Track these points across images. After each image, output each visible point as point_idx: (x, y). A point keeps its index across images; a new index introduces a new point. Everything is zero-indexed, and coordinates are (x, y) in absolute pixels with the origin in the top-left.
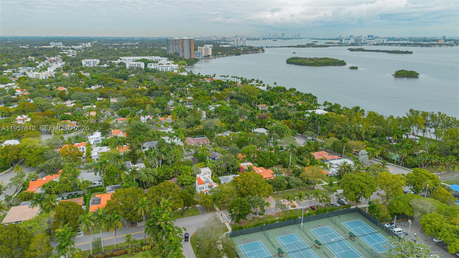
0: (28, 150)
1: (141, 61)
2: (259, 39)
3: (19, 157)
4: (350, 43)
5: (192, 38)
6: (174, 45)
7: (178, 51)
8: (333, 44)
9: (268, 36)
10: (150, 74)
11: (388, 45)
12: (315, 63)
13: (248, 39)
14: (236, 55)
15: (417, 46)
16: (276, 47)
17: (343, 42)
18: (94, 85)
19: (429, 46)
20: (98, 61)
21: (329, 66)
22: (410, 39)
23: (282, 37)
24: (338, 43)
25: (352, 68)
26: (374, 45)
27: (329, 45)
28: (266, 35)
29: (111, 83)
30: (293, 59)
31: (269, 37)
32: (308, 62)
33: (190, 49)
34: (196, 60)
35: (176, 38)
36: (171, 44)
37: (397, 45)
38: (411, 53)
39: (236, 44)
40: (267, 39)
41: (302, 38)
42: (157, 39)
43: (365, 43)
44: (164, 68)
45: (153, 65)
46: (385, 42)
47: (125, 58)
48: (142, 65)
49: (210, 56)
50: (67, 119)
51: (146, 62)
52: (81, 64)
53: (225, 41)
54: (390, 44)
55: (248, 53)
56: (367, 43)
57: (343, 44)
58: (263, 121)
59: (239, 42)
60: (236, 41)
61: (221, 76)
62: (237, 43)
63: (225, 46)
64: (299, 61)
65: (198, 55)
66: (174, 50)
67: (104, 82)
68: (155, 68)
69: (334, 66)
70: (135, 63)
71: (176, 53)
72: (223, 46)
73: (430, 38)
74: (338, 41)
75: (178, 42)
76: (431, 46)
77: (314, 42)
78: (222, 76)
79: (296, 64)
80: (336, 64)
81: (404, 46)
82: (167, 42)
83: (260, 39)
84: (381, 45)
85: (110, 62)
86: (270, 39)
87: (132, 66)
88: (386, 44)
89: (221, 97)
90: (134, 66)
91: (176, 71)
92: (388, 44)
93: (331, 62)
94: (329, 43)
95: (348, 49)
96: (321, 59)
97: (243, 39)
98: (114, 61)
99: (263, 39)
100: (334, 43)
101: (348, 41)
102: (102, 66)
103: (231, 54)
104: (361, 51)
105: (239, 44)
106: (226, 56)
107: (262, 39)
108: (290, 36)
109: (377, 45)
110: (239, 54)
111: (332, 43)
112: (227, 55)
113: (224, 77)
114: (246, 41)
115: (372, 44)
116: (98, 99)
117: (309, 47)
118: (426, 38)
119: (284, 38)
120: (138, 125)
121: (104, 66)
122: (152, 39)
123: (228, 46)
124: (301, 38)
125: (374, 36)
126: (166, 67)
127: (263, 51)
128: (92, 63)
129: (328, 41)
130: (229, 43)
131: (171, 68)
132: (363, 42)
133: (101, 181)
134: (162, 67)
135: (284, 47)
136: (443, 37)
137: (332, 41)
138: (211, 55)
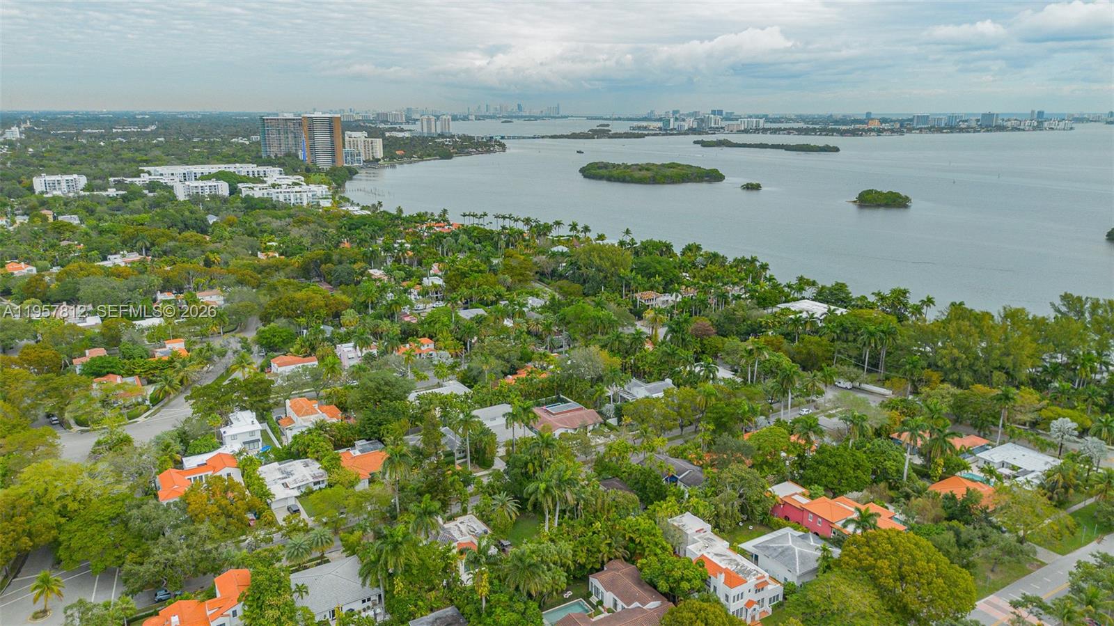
0: (57, 506)
1: (219, 176)
2: (465, 118)
3: (36, 540)
4: (686, 128)
5: (336, 116)
6: (282, 132)
7: (294, 148)
8: (649, 130)
9: (483, 112)
10: (267, 215)
11: (771, 133)
12: (658, 177)
13: (455, 118)
14: (442, 158)
15: (832, 135)
16: (524, 138)
17: (671, 127)
18: (115, 254)
19: (857, 135)
20: (83, 181)
21: (688, 182)
22: (801, 119)
23: (517, 114)
24: (660, 129)
25: (751, 187)
26: (739, 132)
27: (644, 132)
28: (479, 108)
29: (171, 244)
30: (600, 168)
31: (487, 114)
32: (637, 174)
33: (332, 143)
34: (351, 173)
35: (285, 114)
36: (274, 131)
37: (789, 133)
38: (836, 150)
39: (425, 130)
40: (485, 117)
41: (567, 117)
42: (199, 116)
43: (717, 128)
44: (292, 195)
45: (257, 189)
46: (761, 126)
47: (160, 169)
48: (223, 189)
49: (379, 160)
50: (108, 373)
51: (234, 181)
52: (31, 189)
53: (386, 122)
54: (775, 131)
55: (469, 154)
56: (722, 128)
57: (672, 130)
58: (705, 342)
59: (433, 123)
60: (425, 123)
61: (464, 215)
62: (429, 128)
63: (400, 135)
64: (615, 172)
65: (349, 158)
66: (283, 146)
67: (148, 244)
68: (266, 196)
69: (699, 182)
70: (200, 183)
71: (288, 155)
72: (394, 134)
73: (839, 117)
74: (660, 124)
75: (292, 126)
76: (861, 135)
77: (601, 125)
78: (469, 215)
79: (610, 179)
80: (702, 177)
81: (806, 134)
82: (262, 125)
83: (470, 117)
84: (755, 132)
85: (119, 181)
86: (491, 117)
87: (195, 191)
88: (765, 131)
89: (522, 275)
90: (200, 191)
91: (326, 204)
92: (770, 129)
93: (692, 174)
94: (639, 128)
95: (696, 142)
96: (663, 165)
97: (444, 117)
98: (129, 180)
99: (477, 118)
100: (651, 128)
101: (682, 123)
102: (104, 194)
103: (429, 155)
104: (727, 146)
105: (433, 131)
106: (419, 161)
107: (473, 117)
108: (536, 112)
109: (746, 131)
110: (448, 156)
111: (646, 128)
112: (421, 158)
113: (474, 216)
114: (451, 123)
115: (735, 131)
116: (160, 297)
117: (601, 138)
118: (831, 116)
119: (525, 117)
120: (382, 382)
121: (107, 193)
122: (186, 116)
123: (407, 135)
124: (562, 117)
125: (724, 113)
126: (298, 195)
127: (503, 147)
128: (64, 185)
129: (635, 124)
130: (402, 126)
131: (310, 195)
132: (713, 125)
133: (369, 600)
134: (287, 194)
135: (543, 137)
136: (867, 113)
137: (644, 124)
138: (383, 158)
